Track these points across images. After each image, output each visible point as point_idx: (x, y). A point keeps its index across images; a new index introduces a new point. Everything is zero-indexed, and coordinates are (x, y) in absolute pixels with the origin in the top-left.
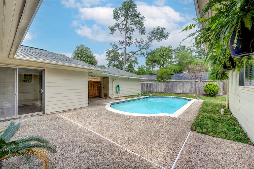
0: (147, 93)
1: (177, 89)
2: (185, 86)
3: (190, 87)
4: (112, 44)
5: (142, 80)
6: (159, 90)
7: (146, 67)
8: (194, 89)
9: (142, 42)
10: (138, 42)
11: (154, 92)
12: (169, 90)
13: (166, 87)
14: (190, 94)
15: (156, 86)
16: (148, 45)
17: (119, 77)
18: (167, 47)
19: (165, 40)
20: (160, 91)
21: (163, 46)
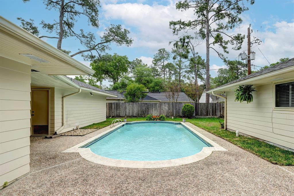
0: (111, 118)
1: (153, 110)
2: (162, 107)
3: (167, 108)
4: (23, 20)
5: (107, 98)
6: (129, 113)
7: (88, 79)
8: (171, 110)
9: (91, 39)
10: (84, 36)
11: (122, 115)
12: (143, 112)
13: (139, 108)
14: (168, 116)
15: (126, 108)
16: (104, 45)
17: (81, 90)
18: (122, 56)
19: (128, 46)
20: (131, 114)
21: (117, 54)
